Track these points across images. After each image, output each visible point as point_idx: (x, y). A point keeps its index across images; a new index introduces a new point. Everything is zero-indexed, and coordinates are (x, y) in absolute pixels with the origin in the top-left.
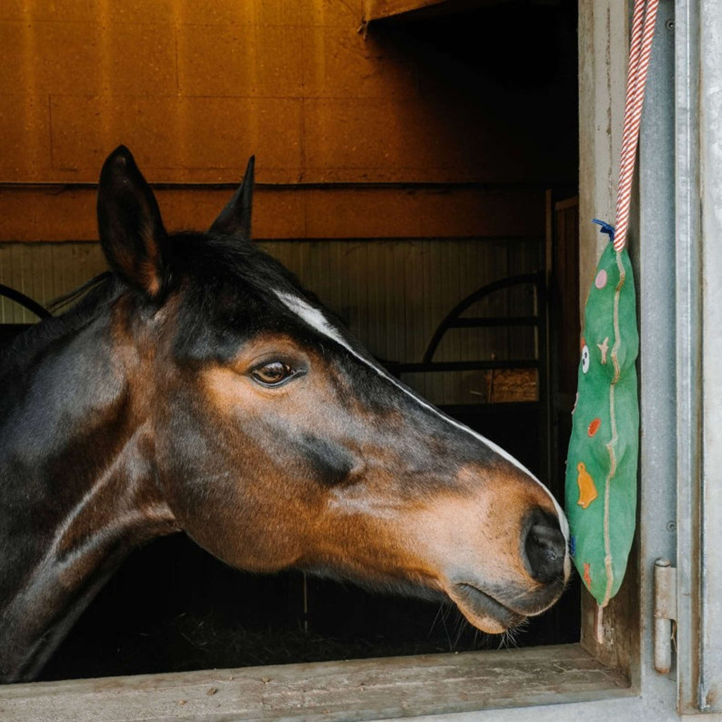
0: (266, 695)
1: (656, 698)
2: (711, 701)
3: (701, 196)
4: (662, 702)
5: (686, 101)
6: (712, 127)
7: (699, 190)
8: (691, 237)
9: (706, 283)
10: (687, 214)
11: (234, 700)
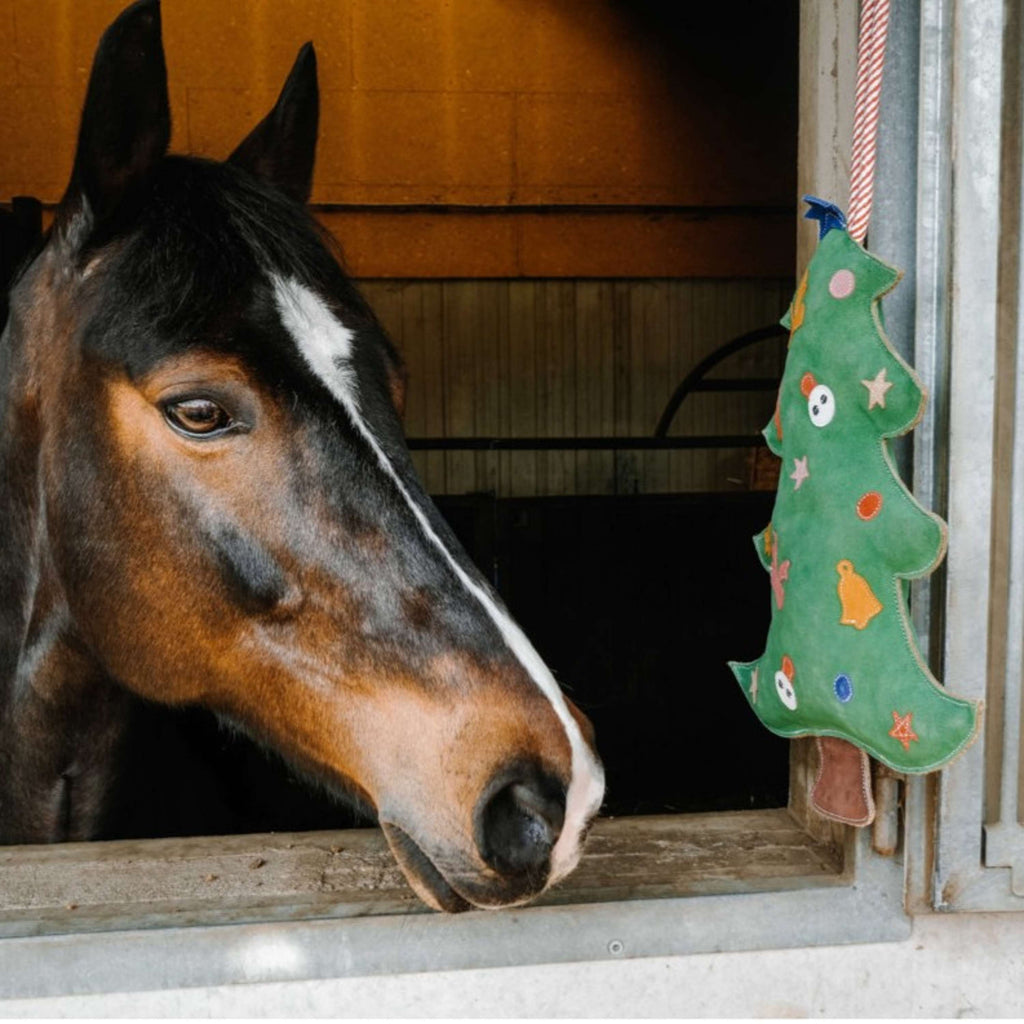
0: (329, 871)
1: (875, 888)
2: (949, 896)
3: (953, 157)
4: (884, 895)
5: (937, 17)
6: (972, 53)
7: (951, 149)
8: (939, 222)
9: (958, 290)
10: (934, 188)
11: (284, 877)
